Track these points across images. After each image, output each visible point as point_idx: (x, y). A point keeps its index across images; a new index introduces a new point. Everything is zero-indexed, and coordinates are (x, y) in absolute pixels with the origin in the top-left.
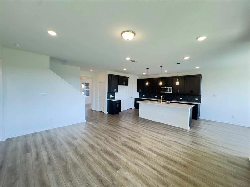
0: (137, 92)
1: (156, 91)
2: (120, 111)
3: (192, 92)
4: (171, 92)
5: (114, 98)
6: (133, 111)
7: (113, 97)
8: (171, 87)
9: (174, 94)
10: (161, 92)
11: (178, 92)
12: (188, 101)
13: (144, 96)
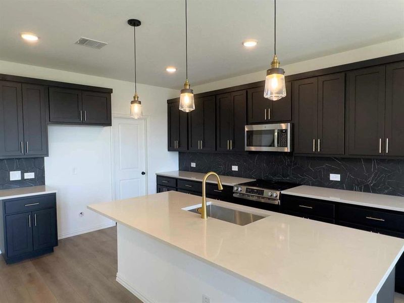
0: (169, 150)
1: (229, 145)
3: (384, 146)
4: (287, 149)
8: (287, 126)
9: (303, 155)
10: (247, 148)
11: (316, 146)
12: (367, 189)
13: (193, 165)
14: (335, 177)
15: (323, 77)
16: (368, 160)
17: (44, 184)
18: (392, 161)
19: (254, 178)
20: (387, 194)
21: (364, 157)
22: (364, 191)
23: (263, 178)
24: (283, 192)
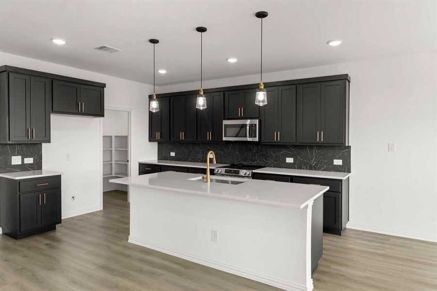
0: (150, 140)
1: (209, 136)
2: (59, 221)
3: (320, 137)
4: (257, 139)
5: (38, 165)
6: (99, 219)
7: (29, 161)
8: (257, 122)
9: (267, 144)
10: (224, 139)
11: (277, 137)
12: (311, 168)
13: (173, 154)
14: (290, 160)
15: (281, 87)
16: (311, 147)
17: (42, 169)
18: (326, 147)
19: (228, 164)
20: (323, 170)
21: (308, 144)
22: (309, 169)
23: (236, 164)
24: (254, 171)
